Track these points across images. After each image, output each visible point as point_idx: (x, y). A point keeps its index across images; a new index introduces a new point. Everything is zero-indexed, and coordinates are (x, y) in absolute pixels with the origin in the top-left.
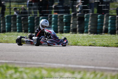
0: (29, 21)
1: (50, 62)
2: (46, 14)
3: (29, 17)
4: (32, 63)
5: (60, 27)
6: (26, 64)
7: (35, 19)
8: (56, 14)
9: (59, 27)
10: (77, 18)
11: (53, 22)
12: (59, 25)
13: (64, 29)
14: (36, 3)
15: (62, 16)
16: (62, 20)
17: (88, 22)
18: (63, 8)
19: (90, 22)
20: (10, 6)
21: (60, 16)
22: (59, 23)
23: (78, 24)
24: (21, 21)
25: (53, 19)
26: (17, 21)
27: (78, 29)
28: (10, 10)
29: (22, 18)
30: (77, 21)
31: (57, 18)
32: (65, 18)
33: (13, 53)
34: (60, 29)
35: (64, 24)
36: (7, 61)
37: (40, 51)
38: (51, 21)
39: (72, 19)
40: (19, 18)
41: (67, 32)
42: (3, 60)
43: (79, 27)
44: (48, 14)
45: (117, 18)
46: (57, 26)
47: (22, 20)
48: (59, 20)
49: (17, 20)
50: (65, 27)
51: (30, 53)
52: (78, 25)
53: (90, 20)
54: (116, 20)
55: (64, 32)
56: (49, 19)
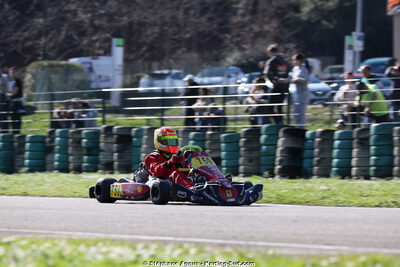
5: (74, 159)
7: (15, 140)
9: (71, 158)
10: (115, 136)
11: (57, 147)
12: (71, 155)
15: (80, 132)
16: (79, 142)
17: (140, 147)
19: (145, 146)
21: (73, 133)
22: (72, 150)
23: (118, 152)
25: (58, 139)
27: (116, 163)
30: (115, 145)
31: (68, 138)
32: (85, 138)
34: (73, 162)
35: (85, 152)
38: (53, 144)
39: (102, 140)
43: (119, 157)
45: (207, 137)
46: (67, 158)
50: (86, 157)
52: (116, 154)
53: (144, 141)
54: (205, 140)
56: (48, 139)
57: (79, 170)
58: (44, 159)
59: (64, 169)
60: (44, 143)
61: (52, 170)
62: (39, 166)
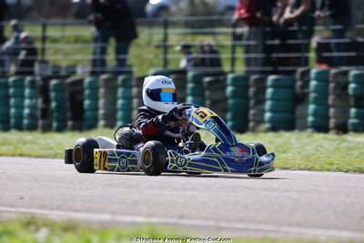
0: (229, 89)
1: (299, 225)
2: (289, 68)
3: (230, 76)
4: (240, 225)
5: (335, 113)
6: (220, 229)
7: (251, 83)
8: (324, 67)
9: (332, 111)
11: (312, 95)
12: (333, 106)
13: (348, 118)
14: (254, 29)
15: (345, 74)
16: (345, 87)
18: (346, 47)
20: (165, 39)
21: (336, 75)
22: (334, 100)
24: (204, 90)
25: (313, 83)
26: (189, 91)
28: (166, 53)
29: (207, 79)
31: (328, 82)
32: (353, 82)
33: (175, 192)
34: (335, 117)
35: (352, 103)
36: (154, 220)
37: (265, 190)
38: (306, 91)
40: (197, 80)
41: (361, 128)
42: (138, 214)
44: (294, 68)
46: (327, 111)
47: (205, 85)
48: (335, 88)
49: (190, 85)
50: (353, 111)
51: (233, 194)
55: (350, 127)
56: (299, 83)
57: (343, 129)
58: (293, 112)
59: (322, 127)
60: (292, 87)
61: (303, 128)
62: (286, 123)
